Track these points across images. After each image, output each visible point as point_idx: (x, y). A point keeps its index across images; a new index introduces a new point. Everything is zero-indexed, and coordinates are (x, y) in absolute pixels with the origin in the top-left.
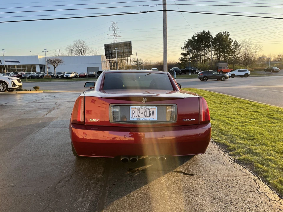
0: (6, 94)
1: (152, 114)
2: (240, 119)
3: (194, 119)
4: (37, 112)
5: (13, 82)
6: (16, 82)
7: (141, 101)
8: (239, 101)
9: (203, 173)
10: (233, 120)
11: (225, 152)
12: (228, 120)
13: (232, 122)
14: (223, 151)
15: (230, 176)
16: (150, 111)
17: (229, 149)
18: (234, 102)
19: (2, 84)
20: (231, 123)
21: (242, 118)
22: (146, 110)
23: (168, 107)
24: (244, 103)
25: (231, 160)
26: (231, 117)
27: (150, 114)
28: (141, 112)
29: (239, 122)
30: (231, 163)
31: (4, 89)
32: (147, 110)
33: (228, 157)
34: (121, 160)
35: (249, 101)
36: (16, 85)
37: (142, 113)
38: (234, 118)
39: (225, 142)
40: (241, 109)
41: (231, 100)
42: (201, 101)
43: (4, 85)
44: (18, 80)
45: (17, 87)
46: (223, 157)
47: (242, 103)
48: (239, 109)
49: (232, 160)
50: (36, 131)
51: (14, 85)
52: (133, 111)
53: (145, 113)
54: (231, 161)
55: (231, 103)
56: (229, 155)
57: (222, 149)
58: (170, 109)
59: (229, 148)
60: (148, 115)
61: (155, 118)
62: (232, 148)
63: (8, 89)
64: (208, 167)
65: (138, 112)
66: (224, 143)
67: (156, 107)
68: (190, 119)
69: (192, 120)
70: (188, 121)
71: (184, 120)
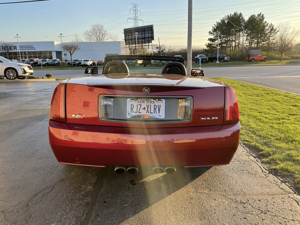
0: (16, 81)
1: (157, 109)
2: (276, 115)
3: (217, 118)
4: (41, 102)
5: (23, 69)
6: (27, 69)
7: (143, 92)
8: (274, 93)
9: (226, 188)
10: (267, 116)
11: (257, 158)
12: (261, 115)
13: (266, 118)
14: (255, 157)
15: (263, 194)
16: (154, 105)
17: (262, 154)
18: (268, 94)
19: (12, 71)
20: (265, 120)
21: (278, 114)
22: (150, 104)
23: (181, 100)
24: (280, 95)
25: (264, 170)
26: (264, 112)
27: (155, 109)
28: (143, 107)
29: (275, 119)
30: (265, 175)
31: (14, 77)
32: (151, 104)
33: (260, 165)
34: (115, 169)
35: (286, 92)
36: (27, 73)
37: (144, 109)
38: (269, 114)
39: (257, 144)
40: (277, 103)
41: (264, 92)
42: (228, 92)
43: (14, 72)
44: (28, 67)
45: (27, 74)
46: (254, 165)
47: (278, 95)
48: (275, 103)
49: (266, 170)
50: (31, 125)
51: (25, 72)
52: (131, 105)
53: (148, 108)
54: (265, 172)
55: (264, 95)
56: (262, 163)
57: (253, 153)
58: (183, 103)
59: (262, 152)
60: (152, 111)
61: (161, 115)
62: (266, 153)
63: (18, 77)
64: (234, 179)
65: (139, 106)
66: (255, 145)
67: (164, 100)
68: (211, 118)
69: (213, 118)
70: (208, 120)
71: (203, 119)
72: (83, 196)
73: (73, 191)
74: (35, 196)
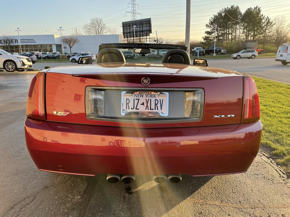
0: (15, 74)
1: (159, 105)
2: (282, 108)
3: (233, 116)
5: (22, 61)
6: (25, 61)
7: (141, 83)
8: (276, 85)
9: (241, 199)
10: (273, 109)
11: (271, 159)
12: (267, 109)
13: (272, 111)
14: (268, 158)
15: (285, 206)
16: (156, 100)
17: (275, 153)
18: (269, 86)
19: (11, 63)
20: (271, 113)
21: (284, 107)
22: (150, 98)
23: (189, 93)
24: (282, 87)
25: (281, 173)
26: (269, 105)
27: (156, 104)
28: (141, 102)
29: (282, 113)
30: (284, 180)
31: (13, 69)
32: (152, 98)
33: (276, 168)
35: (288, 84)
36: (26, 65)
37: (143, 104)
38: (274, 107)
39: (268, 142)
40: (280, 95)
41: (265, 84)
42: (247, 82)
43: (13, 64)
44: (27, 59)
45: (26, 67)
46: (269, 167)
47: (280, 87)
48: (277, 95)
49: (284, 174)
51: (24, 64)
52: (127, 99)
53: (147, 103)
54: (283, 177)
55: (266, 87)
56: (278, 164)
57: (265, 153)
58: (190, 97)
59: (276, 152)
60: (153, 107)
61: (164, 112)
62: (280, 153)
63: (17, 69)
64: (248, 186)
65: (136, 101)
66: (266, 143)
67: (167, 93)
68: (226, 115)
69: (229, 116)
70: (223, 118)
71: (216, 116)
72: (68, 209)
73: (57, 203)
74: (12, 208)
